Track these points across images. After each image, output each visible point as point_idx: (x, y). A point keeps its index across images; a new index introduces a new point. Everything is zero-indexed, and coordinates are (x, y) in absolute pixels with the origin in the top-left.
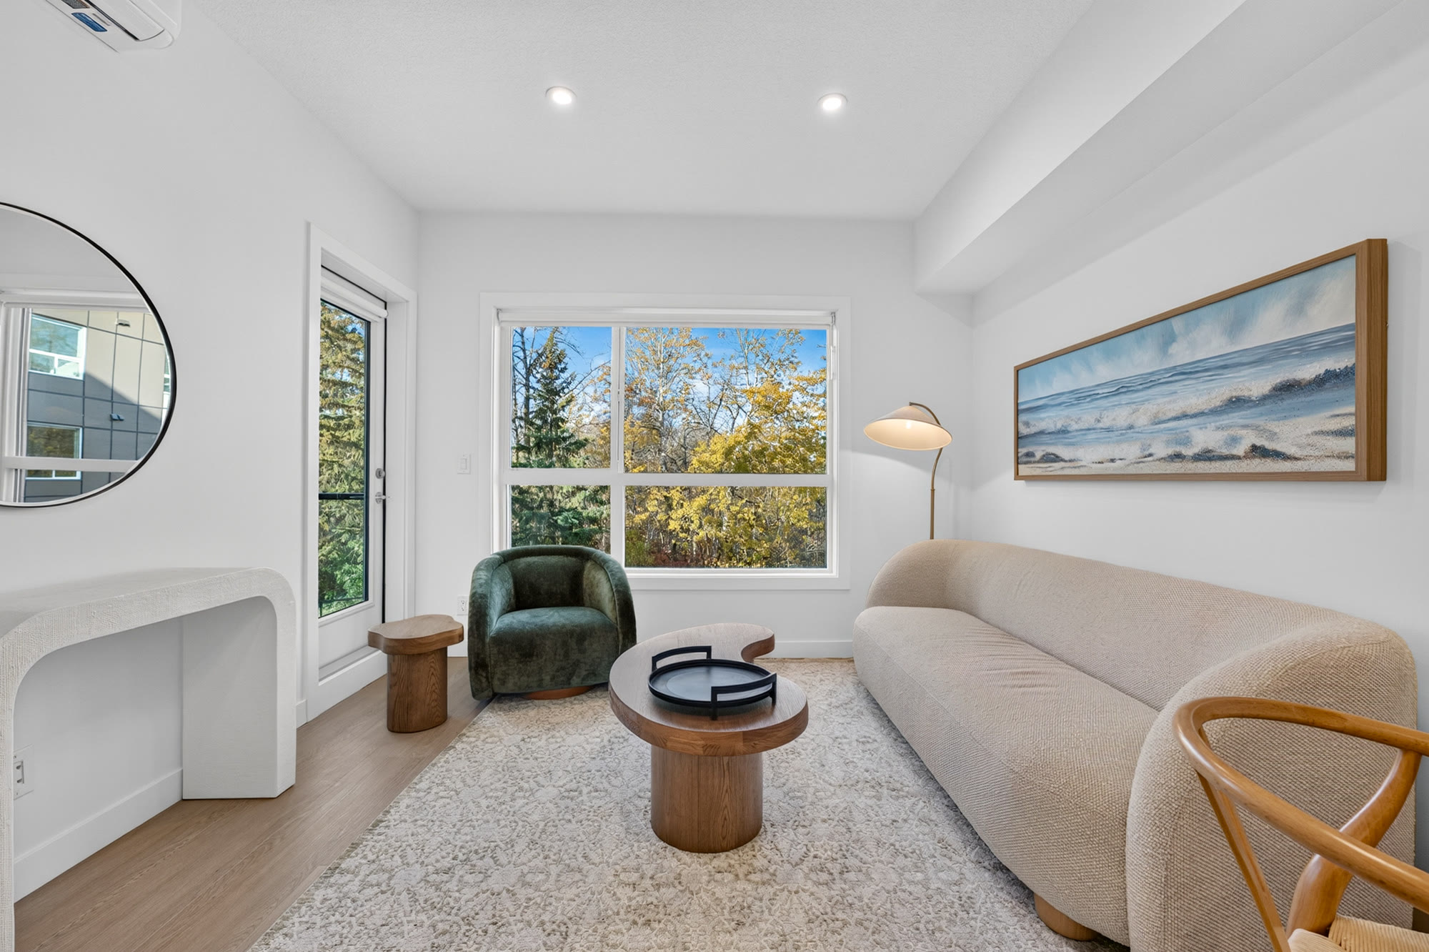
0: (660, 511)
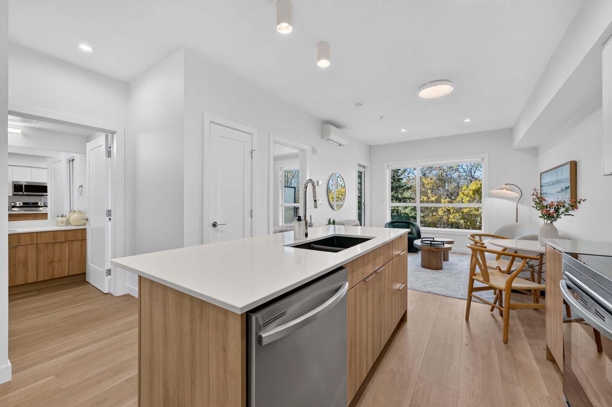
0: (445, 215)
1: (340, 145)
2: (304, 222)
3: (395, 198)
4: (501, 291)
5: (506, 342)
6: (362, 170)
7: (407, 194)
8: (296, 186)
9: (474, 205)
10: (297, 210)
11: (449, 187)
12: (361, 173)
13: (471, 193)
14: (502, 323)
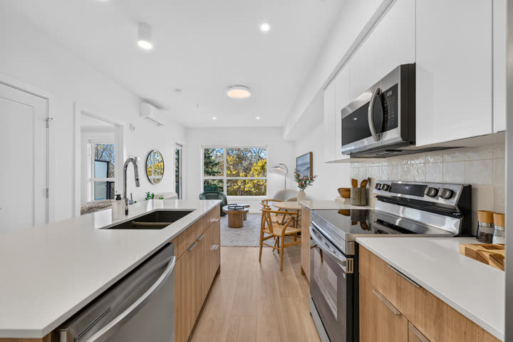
0: (242, 185)
1: (159, 124)
2: (124, 200)
3: (207, 173)
4: (278, 237)
5: (281, 271)
6: (179, 148)
7: (215, 169)
8: (108, 160)
9: (260, 178)
10: (110, 186)
11: (245, 164)
12: (178, 151)
13: (259, 168)
14: (279, 258)
